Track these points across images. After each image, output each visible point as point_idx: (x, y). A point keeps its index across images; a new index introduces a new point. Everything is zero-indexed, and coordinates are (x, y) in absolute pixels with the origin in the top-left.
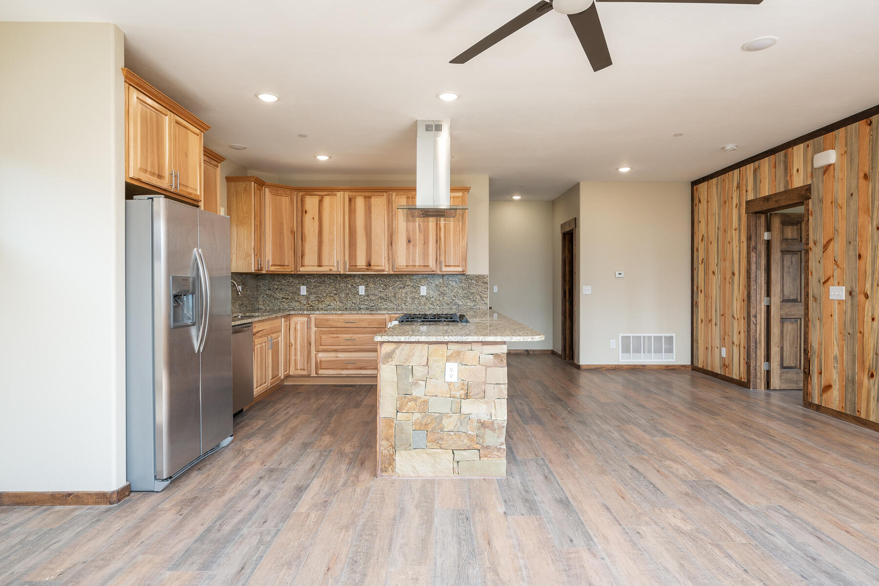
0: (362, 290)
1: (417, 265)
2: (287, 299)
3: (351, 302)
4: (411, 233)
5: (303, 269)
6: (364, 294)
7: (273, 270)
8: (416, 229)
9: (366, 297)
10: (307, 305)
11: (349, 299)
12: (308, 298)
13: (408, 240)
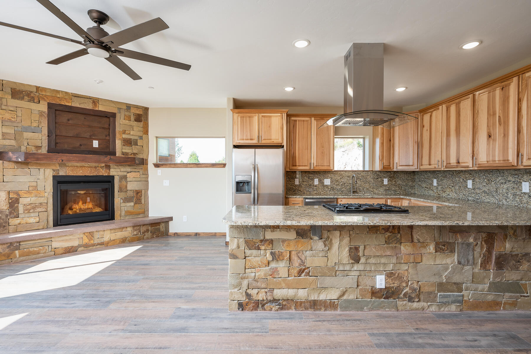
0: (470, 183)
1: (497, 160)
2: (427, 188)
3: (462, 194)
4: (492, 127)
5: (421, 167)
6: (471, 187)
7: (400, 168)
8: (496, 122)
9: (473, 190)
10: (437, 194)
11: (461, 191)
12: (437, 188)
13: (489, 135)
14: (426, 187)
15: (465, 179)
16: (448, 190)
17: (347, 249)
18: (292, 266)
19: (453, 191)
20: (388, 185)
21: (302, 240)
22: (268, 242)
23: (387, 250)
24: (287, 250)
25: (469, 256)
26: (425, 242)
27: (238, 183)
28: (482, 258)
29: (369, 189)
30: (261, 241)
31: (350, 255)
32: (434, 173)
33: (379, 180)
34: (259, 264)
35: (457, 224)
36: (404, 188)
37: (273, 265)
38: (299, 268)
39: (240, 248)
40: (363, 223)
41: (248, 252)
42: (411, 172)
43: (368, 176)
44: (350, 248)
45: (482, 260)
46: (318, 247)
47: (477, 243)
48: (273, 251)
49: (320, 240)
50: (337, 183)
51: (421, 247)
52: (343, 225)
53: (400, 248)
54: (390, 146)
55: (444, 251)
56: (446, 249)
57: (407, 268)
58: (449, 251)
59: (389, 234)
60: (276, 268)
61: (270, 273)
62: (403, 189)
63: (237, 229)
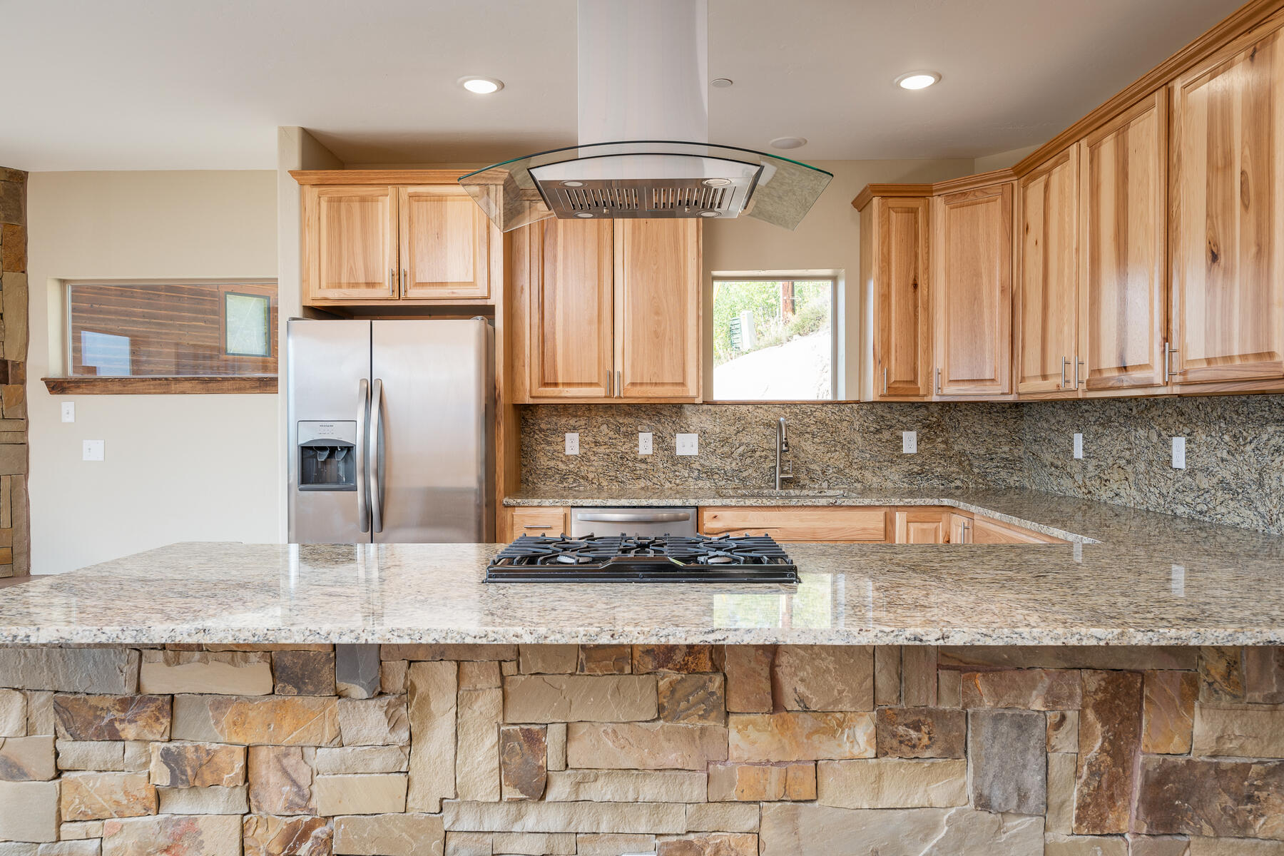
0: (1179, 450)
1: (1236, 352)
2: (1057, 467)
3: (1157, 492)
4: (1220, 218)
5: (1023, 388)
6: (1183, 466)
7: (953, 392)
8: (1232, 197)
9: (1188, 478)
10: (1083, 490)
11: (1153, 482)
12: (1085, 468)
13: (1213, 252)
14: (1052, 464)
15: (1164, 433)
16: (1116, 477)
17: (492, 738)
18: (259, 809)
19: (1131, 479)
20: (918, 454)
21: (299, 700)
22: (152, 707)
23: (665, 744)
24: (235, 740)
25: (1025, 774)
26: (830, 708)
27: (308, 452)
28: (1087, 784)
29: (847, 471)
30: (125, 703)
31: (502, 765)
32: (1073, 406)
33: (886, 435)
34: (118, 803)
35: (915, 639)
36: (979, 467)
37: (179, 806)
38: (289, 820)
39: (34, 732)
40: (491, 634)
41: (71, 750)
42: (1007, 406)
43: (842, 421)
44: (505, 738)
45: (1085, 791)
46: (365, 732)
47: (1063, 718)
48: (171, 745)
49: (371, 702)
50: (726, 449)
51: (816, 732)
52: (399, 641)
53: (726, 737)
54: (916, 307)
55: (918, 751)
56: (925, 740)
57: (752, 823)
58: (939, 751)
59: (675, 676)
60: (192, 820)
61: (163, 841)
62: (976, 470)
63: (25, 655)
